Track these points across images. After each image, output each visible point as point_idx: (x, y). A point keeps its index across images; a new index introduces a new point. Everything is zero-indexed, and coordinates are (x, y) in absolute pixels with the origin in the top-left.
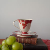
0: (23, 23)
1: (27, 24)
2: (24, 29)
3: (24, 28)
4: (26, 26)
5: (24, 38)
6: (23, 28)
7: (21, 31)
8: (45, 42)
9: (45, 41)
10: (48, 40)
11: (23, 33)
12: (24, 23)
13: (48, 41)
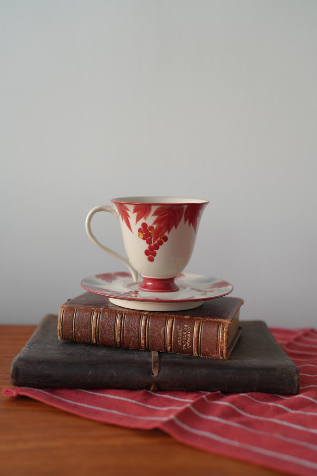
0: (142, 220)
1: (169, 229)
2: (151, 260)
3: (150, 254)
4: (166, 239)
5: (152, 314)
6: (147, 253)
7: (136, 273)
8: (289, 345)
9: (292, 337)
10: (309, 333)
11: (146, 287)
12: (150, 220)
13: (309, 339)
